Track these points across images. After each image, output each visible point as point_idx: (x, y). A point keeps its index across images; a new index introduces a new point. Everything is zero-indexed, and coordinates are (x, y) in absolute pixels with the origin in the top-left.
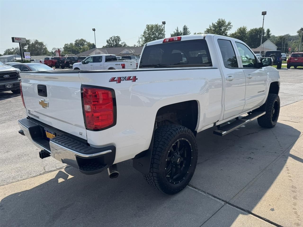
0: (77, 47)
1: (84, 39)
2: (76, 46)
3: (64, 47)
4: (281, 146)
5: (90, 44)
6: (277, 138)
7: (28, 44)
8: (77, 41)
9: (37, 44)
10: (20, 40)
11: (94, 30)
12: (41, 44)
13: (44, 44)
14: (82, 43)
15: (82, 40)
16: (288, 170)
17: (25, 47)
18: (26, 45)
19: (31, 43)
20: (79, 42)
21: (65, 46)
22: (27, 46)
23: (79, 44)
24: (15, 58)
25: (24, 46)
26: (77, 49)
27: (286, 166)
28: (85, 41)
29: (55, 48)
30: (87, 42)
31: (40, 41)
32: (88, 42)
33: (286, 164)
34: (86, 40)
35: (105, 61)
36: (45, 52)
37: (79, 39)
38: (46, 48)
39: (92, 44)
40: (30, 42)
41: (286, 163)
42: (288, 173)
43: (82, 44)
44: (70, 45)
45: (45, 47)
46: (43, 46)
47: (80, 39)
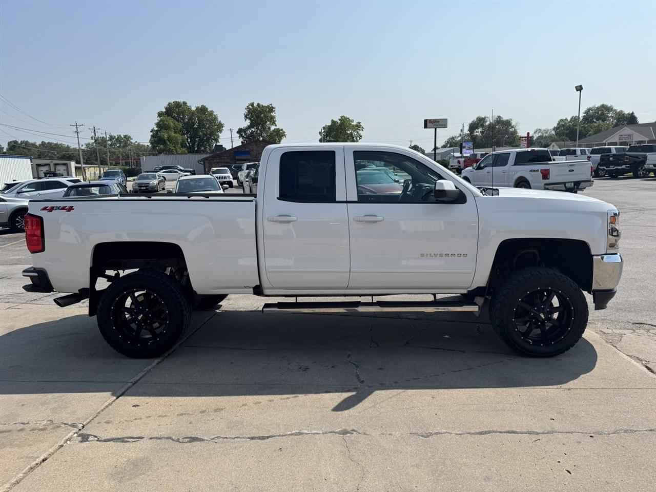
0: (586, 126)
1: (609, 104)
2: (584, 123)
3: (556, 125)
5: (624, 114)
7: (482, 126)
8: (591, 111)
9: (498, 124)
10: (437, 124)
11: (579, 88)
12: (508, 123)
13: (513, 123)
14: (603, 114)
15: (603, 106)
17: (477, 132)
18: (477, 128)
19: (488, 123)
20: (595, 112)
21: (558, 124)
22: (480, 130)
23: (592, 117)
24: (452, 154)
25: (475, 129)
26: (585, 128)
28: (609, 109)
29: (540, 130)
30: (615, 110)
31: (505, 118)
32: (618, 111)
34: (613, 106)
35: (513, 164)
36: (513, 140)
37: (595, 105)
38: (515, 132)
39: (629, 114)
40: (486, 122)
43: (601, 117)
44: (571, 120)
45: (513, 129)
46: (511, 128)
47: (598, 105)
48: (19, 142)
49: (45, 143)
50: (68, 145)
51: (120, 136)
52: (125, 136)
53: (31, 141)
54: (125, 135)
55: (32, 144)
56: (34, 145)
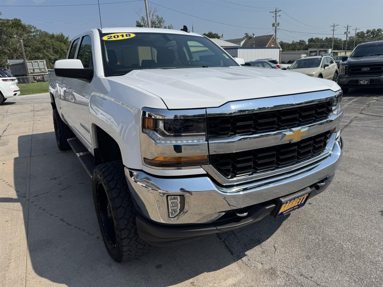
4: (40, 208)
6: (62, 220)
16: (8, 185)
27: (13, 187)
33: (14, 189)
41: (16, 190)
42: (6, 183)
48: (314, 39)
49: (328, 38)
50: (340, 39)
51: (375, 29)
52: (378, 30)
53: (320, 37)
54: (378, 28)
55: (320, 39)
56: (321, 40)
